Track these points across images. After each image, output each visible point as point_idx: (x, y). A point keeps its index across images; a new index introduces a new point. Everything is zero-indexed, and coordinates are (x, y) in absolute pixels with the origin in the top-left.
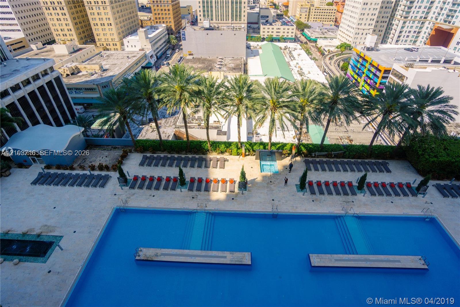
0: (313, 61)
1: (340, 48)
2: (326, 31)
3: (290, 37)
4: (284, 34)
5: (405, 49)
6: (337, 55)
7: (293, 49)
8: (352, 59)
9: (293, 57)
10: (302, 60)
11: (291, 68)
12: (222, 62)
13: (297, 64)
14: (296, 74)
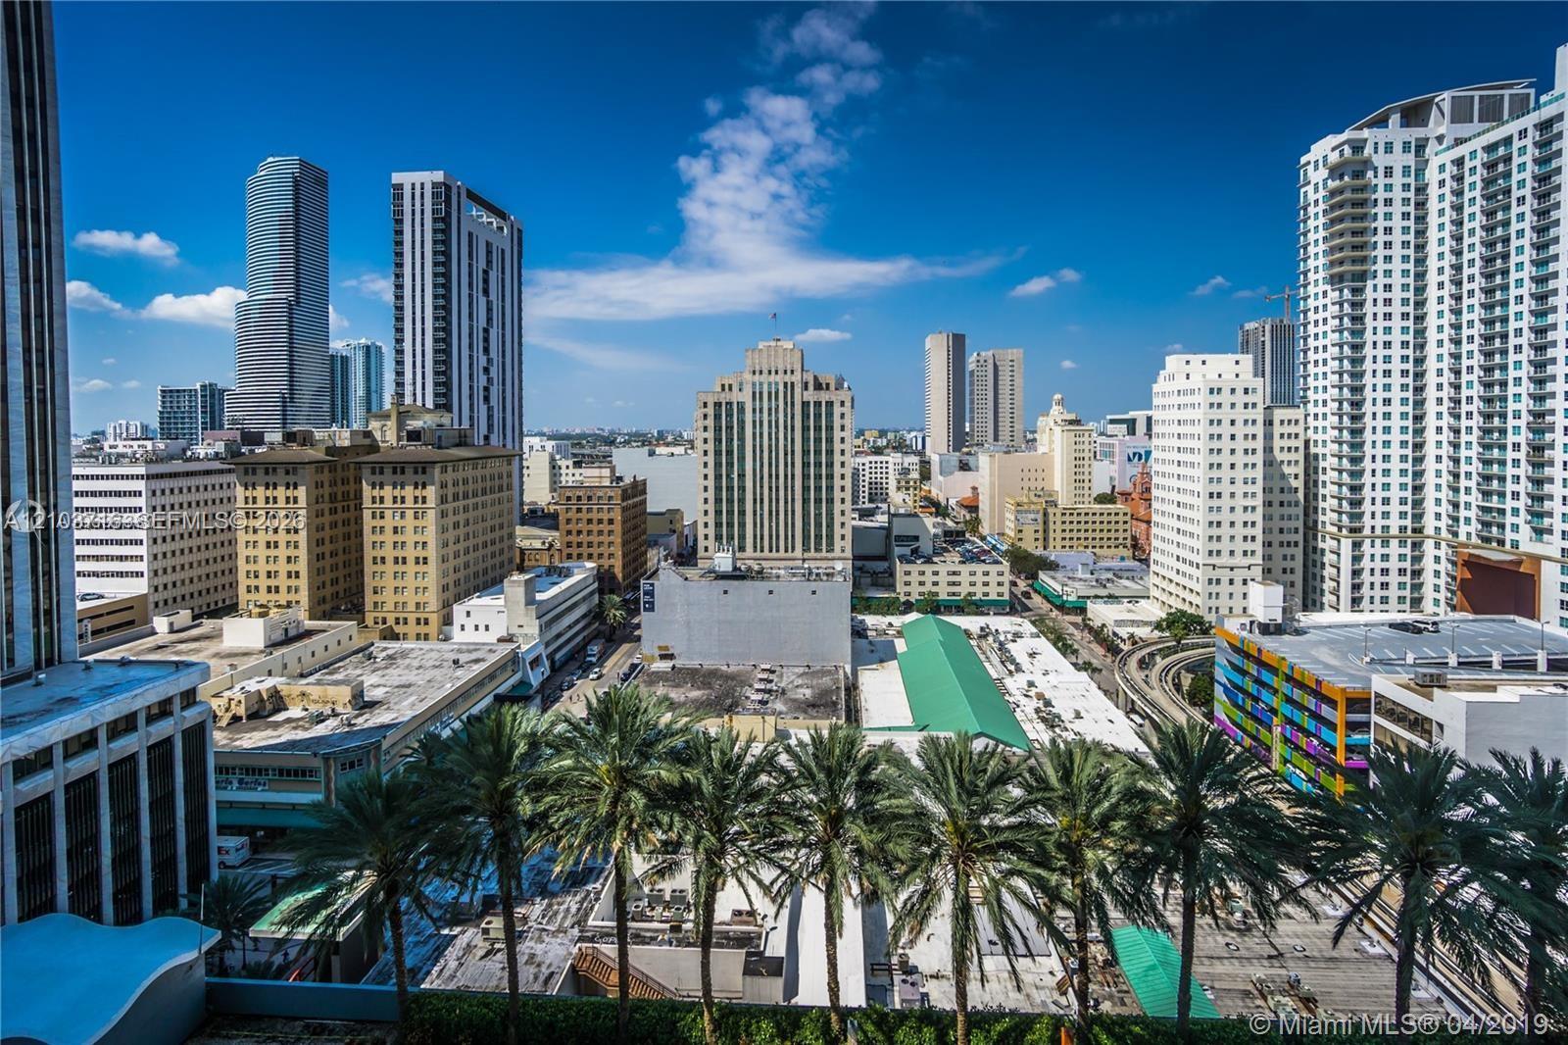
0: (1084, 676)
1: (1169, 627)
2: (1110, 575)
3: (993, 596)
4: (972, 589)
5: (1391, 626)
6: (1166, 652)
7: (1010, 637)
8: (1220, 666)
9: (1013, 661)
10: (1046, 673)
11: (1011, 699)
12: (771, 681)
13: (1031, 684)
14: (1031, 721)
